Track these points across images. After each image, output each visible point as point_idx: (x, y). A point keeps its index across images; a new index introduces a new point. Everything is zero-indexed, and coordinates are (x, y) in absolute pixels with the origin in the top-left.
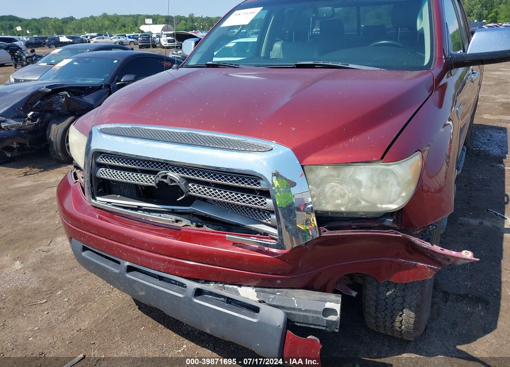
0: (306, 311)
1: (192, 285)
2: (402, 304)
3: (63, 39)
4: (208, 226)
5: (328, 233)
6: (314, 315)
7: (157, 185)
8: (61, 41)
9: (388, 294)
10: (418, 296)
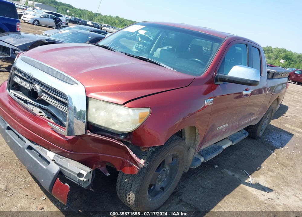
0: (71, 171)
1: (28, 143)
2: (130, 188)
3: (89, 23)
4: (52, 119)
5: (90, 134)
6: (74, 174)
7: (31, 90)
8: (87, 23)
9: (126, 180)
10: (138, 186)
